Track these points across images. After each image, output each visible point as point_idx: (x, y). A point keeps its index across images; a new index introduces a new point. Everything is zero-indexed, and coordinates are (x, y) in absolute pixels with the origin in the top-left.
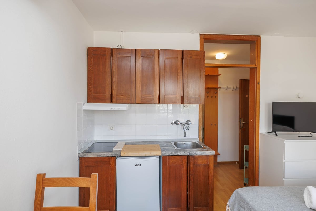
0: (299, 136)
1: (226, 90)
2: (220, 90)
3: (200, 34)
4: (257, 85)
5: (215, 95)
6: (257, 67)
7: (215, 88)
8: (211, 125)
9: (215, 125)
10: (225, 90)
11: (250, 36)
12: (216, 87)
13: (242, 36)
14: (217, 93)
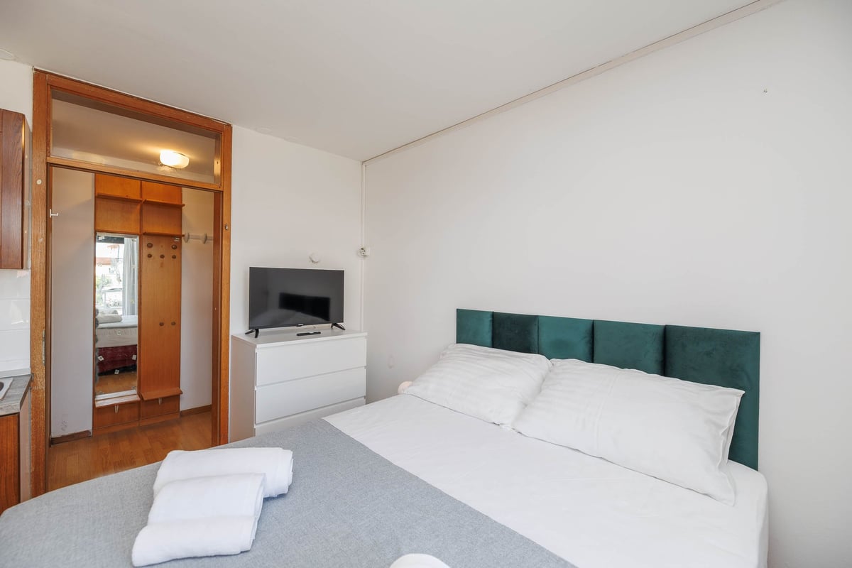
0: (298, 335)
1: (205, 243)
2: (187, 242)
3: (36, 70)
4: (224, 230)
5: (175, 252)
6: (223, 192)
7: (173, 236)
8: (161, 324)
9: (174, 324)
10: (201, 242)
11: (206, 118)
12: (176, 233)
13: (183, 114)
14: (177, 247)
